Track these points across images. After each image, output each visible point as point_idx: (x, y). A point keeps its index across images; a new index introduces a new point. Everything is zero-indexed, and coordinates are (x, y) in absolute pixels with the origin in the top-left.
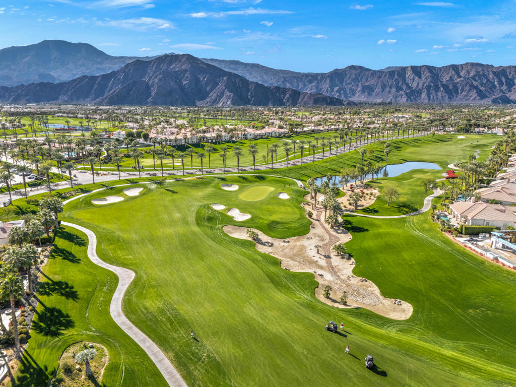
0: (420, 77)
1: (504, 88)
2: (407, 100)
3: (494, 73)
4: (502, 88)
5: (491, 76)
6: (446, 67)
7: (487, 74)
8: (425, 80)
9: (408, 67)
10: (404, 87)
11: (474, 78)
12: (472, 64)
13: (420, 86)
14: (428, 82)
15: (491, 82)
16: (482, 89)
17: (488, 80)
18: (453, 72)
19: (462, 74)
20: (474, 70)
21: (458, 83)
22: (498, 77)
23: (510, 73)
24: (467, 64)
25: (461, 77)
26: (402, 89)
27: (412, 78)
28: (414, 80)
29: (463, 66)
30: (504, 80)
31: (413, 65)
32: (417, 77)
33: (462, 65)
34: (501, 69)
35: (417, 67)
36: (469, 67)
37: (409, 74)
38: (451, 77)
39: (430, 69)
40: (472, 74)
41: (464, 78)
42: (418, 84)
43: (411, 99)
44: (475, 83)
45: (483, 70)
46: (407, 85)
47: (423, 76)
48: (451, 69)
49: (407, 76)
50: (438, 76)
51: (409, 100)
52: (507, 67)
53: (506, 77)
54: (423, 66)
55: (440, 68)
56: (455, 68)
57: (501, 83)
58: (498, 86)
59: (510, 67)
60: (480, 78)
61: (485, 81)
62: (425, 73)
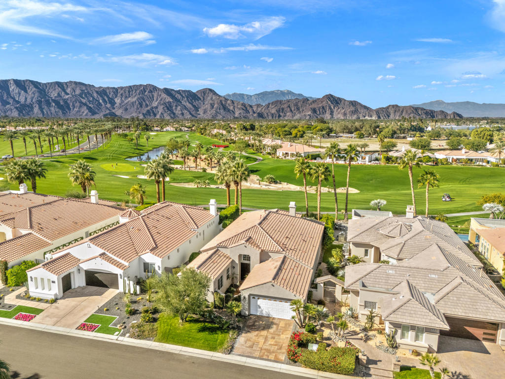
0: (26, 91)
1: (108, 105)
2: (19, 115)
3: (97, 92)
4: (107, 106)
5: (95, 95)
6: (51, 83)
7: (91, 92)
8: (33, 96)
9: (9, 80)
10: (11, 101)
11: (81, 95)
12: (76, 83)
13: (29, 101)
14: (36, 96)
15: (97, 100)
16: (91, 106)
17: (94, 98)
18: (60, 89)
19: (68, 91)
20: (78, 88)
21: (67, 99)
22: (101, 96)
23: (110, 94)
24: (71, 82)
25: (68, 94)
26: (9, 103)
27: (17, 91)
28: (20, 94)
29: (68, 84)
30: (106, 99)
31: (15, 78)
32: (23, 92)
33: (66, 83)
34: (101, 89)
35: (20, 81)
36: (74, 85)
37: (12, 87)
38: (58, 94)
39: (35, 84)
40: (78, 92)
41: (73, 96)
42: (26, 99)
43: (22, 113)
44: (84, 101)
45: (87, 89)
46: (14, 99)
47: (29, 91)
48: (57, 86)
49: (11, 89)
50: (45, 92)
51: (21, 114)
52: (106, 88)
53: (108, 97)
54: (27, 80)
55: (45, 84)
56: (59, 84)
57: (104, 101)
58: (103, 103)
59: (108, 88)
60: (86, 95)
61: (91, 99)
62: (31, 87)
